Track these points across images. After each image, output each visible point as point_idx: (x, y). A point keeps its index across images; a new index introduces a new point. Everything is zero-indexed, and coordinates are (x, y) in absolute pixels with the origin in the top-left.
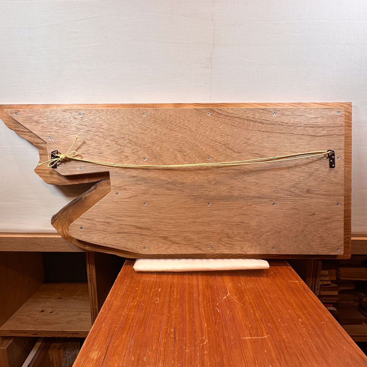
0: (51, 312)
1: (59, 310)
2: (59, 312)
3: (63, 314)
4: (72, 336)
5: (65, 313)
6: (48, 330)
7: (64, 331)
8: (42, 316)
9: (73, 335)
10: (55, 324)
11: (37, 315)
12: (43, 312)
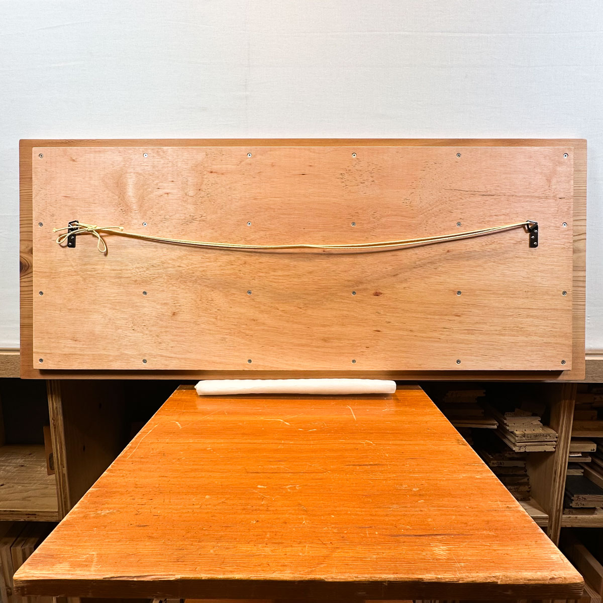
0: (2, 485)
1: (15, 481)
2: (15, 485)
3: (20, 487)
4: (27, 519)
5: (23, 486)
7: (13, 511)
9: (28, 517)
10: (3, 501)
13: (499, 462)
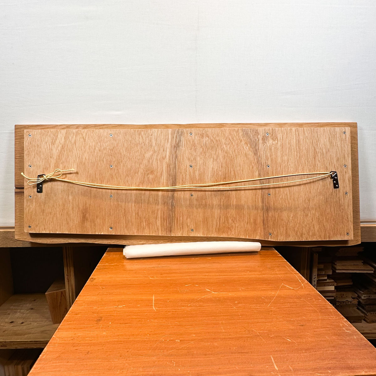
0: (22, 323)
1: (31, 320)
2: (31, 322)
3: (35, 324)
5: (38, 323)
6: (19, 340)
7: (37, 341)
8: (12, 327)
10: (27, 334)
11: (6, 326)
12: (12, 323)
13: (368, 295)
